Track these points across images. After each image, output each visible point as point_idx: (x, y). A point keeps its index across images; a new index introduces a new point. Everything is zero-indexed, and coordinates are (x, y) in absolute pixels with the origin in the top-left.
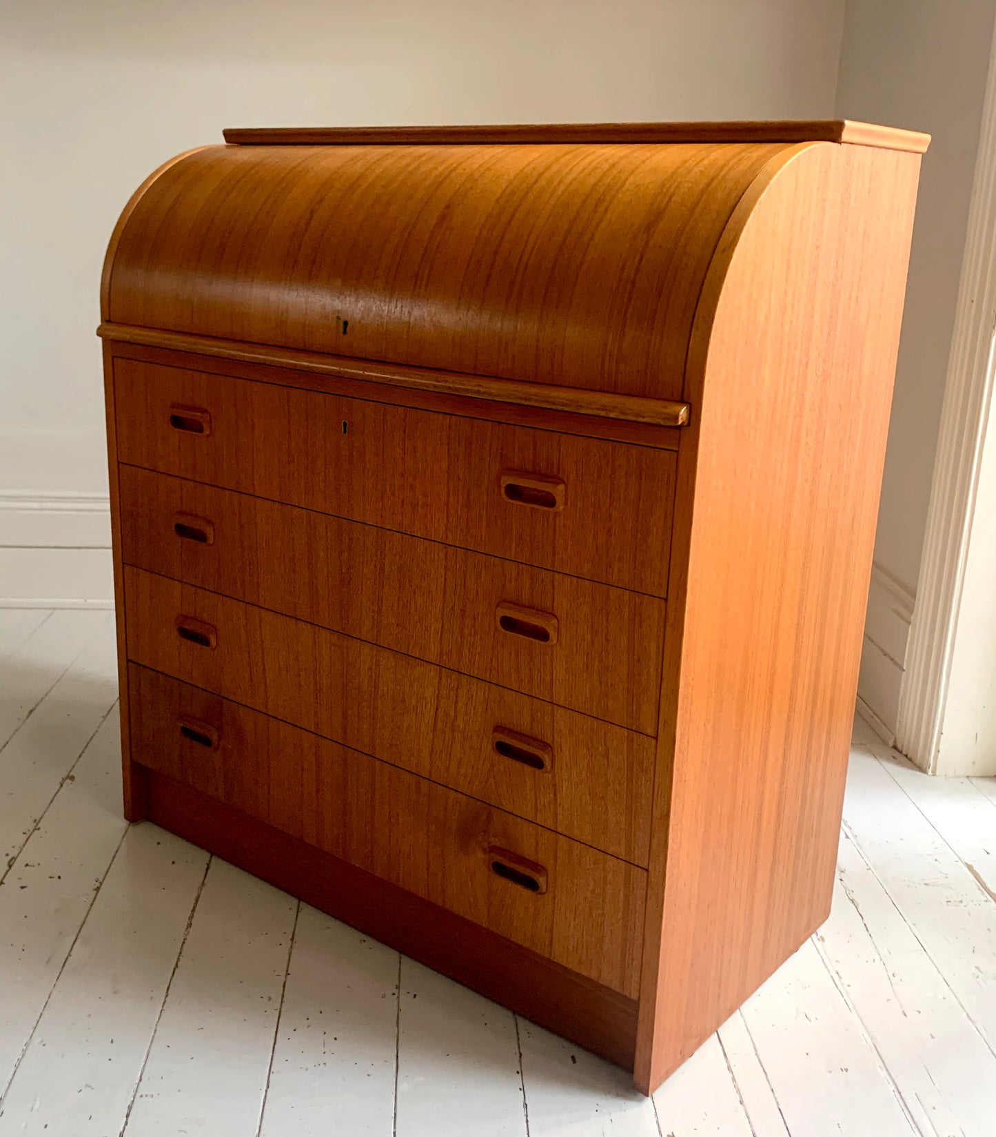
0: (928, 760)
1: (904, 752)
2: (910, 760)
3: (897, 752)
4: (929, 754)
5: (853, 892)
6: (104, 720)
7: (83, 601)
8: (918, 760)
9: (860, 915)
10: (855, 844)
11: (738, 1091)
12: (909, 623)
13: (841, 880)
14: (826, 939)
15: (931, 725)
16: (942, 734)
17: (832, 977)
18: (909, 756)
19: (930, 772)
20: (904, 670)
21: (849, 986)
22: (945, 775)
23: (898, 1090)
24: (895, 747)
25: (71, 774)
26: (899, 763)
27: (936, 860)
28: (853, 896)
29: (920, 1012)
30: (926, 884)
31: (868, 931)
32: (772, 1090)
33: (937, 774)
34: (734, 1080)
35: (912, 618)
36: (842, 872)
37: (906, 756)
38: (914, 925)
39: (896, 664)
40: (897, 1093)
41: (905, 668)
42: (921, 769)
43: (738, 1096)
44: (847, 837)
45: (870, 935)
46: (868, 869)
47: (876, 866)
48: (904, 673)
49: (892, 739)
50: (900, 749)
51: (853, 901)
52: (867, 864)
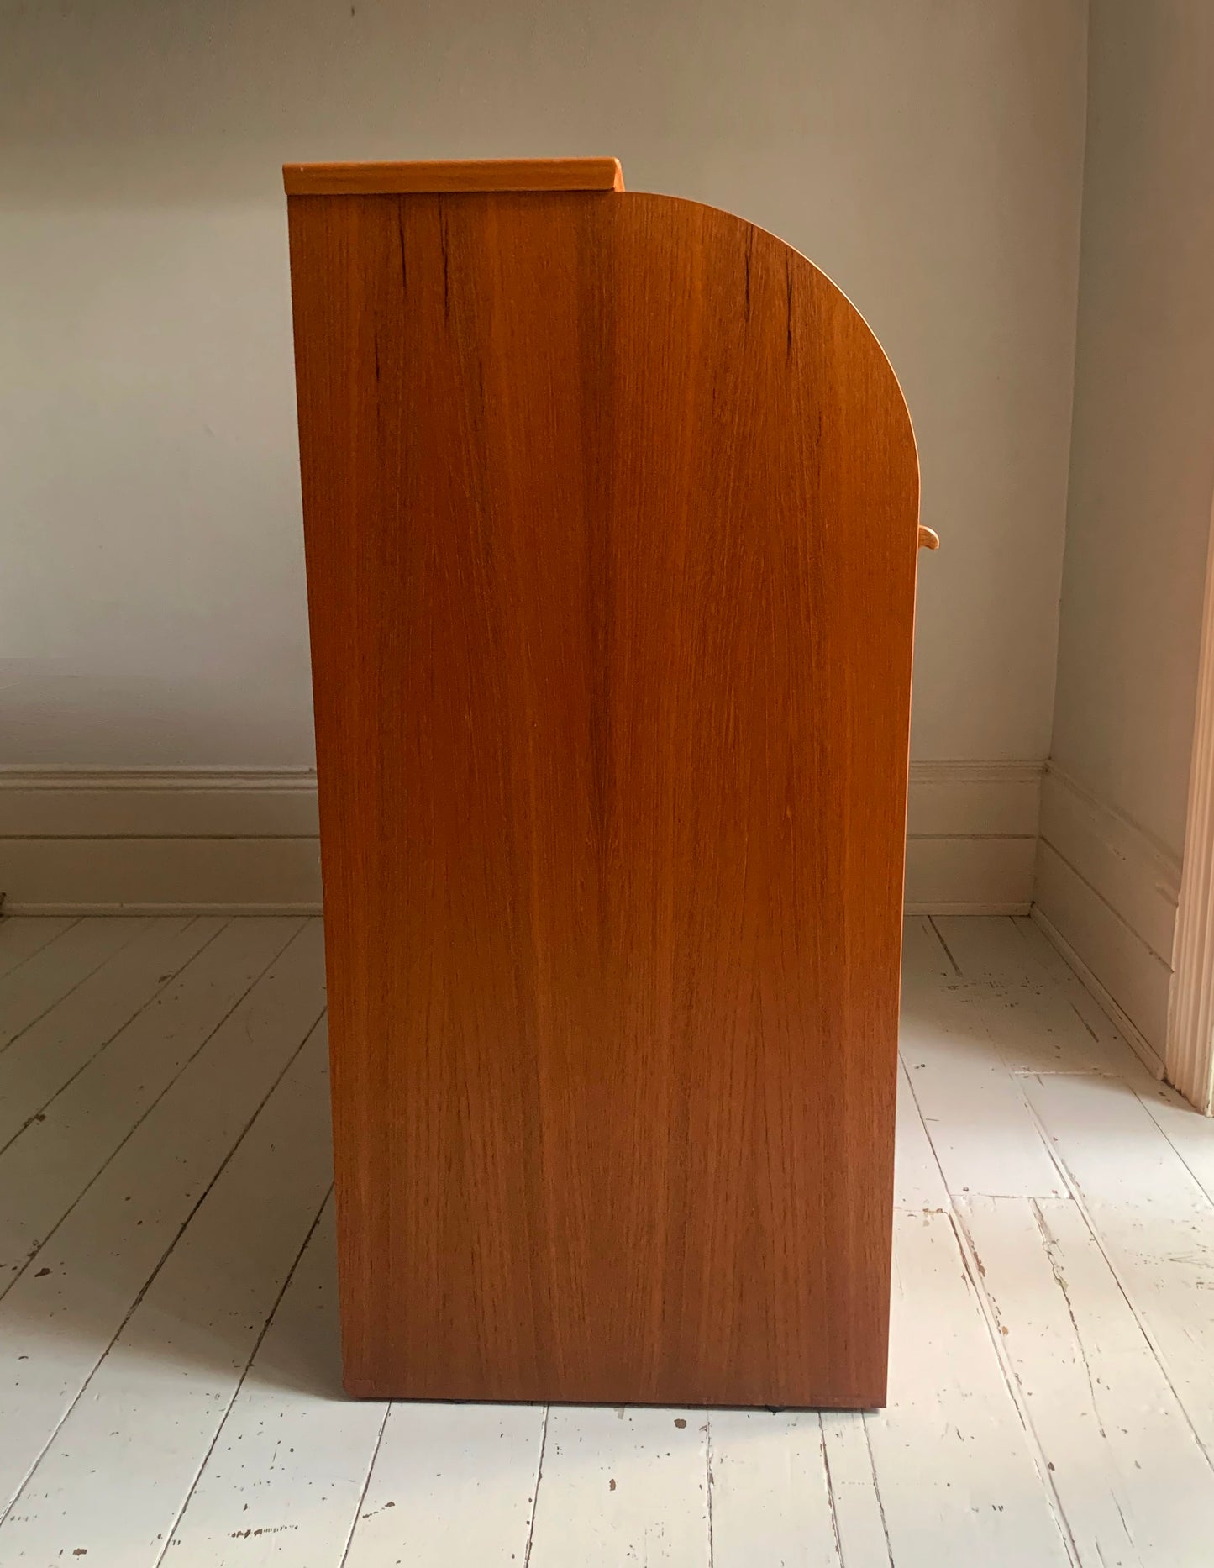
0: (1206, 1096)
1: (1176, 1087)
2: (1185, 1097)
3: (1167, 1087)
4: (1205, 1087)
5: (1063, 1268)
6: (103, 1049)
7: (117, 905)
8: (1194, 1097)
9: (1067, 1299)
11: (837, 1534)
12: (1177, 905)
13: (1050, 1253)
14: (1010, 1331)
15: (1208, 1045)
17: (1007, 1381)
19: (1208, 1112)
20: (1173, 972)
21: (1030, 1394)
23: (1071, 1536)
25: (43, 1113)
26: (1169, 1102)
27: (1194, 1228)
28: (1063, 1274)
29: (1126, 1431)
30: (1172, 1260)
31: (1073, 1320)
32: (887, 1533)
34: (834, 1517)
35: (1179, 897)
36: (1054, 1242)
37: (1180, 1092)
38: (1143, 1313)
39: (1164, 963)
40: (1068, 1542)
41: (1173, 968)
42: (1197, 1108)
43: (835, 1539)
44: (1071, 1197)
45: (1076, 1327)
46: (1091, 1240)
47: (1104, 1235)
48: (1173, 976)
49: (1162, 1070)
50: (1172, 1083)
51: (1060, 1281)
52: (1092, 1233)
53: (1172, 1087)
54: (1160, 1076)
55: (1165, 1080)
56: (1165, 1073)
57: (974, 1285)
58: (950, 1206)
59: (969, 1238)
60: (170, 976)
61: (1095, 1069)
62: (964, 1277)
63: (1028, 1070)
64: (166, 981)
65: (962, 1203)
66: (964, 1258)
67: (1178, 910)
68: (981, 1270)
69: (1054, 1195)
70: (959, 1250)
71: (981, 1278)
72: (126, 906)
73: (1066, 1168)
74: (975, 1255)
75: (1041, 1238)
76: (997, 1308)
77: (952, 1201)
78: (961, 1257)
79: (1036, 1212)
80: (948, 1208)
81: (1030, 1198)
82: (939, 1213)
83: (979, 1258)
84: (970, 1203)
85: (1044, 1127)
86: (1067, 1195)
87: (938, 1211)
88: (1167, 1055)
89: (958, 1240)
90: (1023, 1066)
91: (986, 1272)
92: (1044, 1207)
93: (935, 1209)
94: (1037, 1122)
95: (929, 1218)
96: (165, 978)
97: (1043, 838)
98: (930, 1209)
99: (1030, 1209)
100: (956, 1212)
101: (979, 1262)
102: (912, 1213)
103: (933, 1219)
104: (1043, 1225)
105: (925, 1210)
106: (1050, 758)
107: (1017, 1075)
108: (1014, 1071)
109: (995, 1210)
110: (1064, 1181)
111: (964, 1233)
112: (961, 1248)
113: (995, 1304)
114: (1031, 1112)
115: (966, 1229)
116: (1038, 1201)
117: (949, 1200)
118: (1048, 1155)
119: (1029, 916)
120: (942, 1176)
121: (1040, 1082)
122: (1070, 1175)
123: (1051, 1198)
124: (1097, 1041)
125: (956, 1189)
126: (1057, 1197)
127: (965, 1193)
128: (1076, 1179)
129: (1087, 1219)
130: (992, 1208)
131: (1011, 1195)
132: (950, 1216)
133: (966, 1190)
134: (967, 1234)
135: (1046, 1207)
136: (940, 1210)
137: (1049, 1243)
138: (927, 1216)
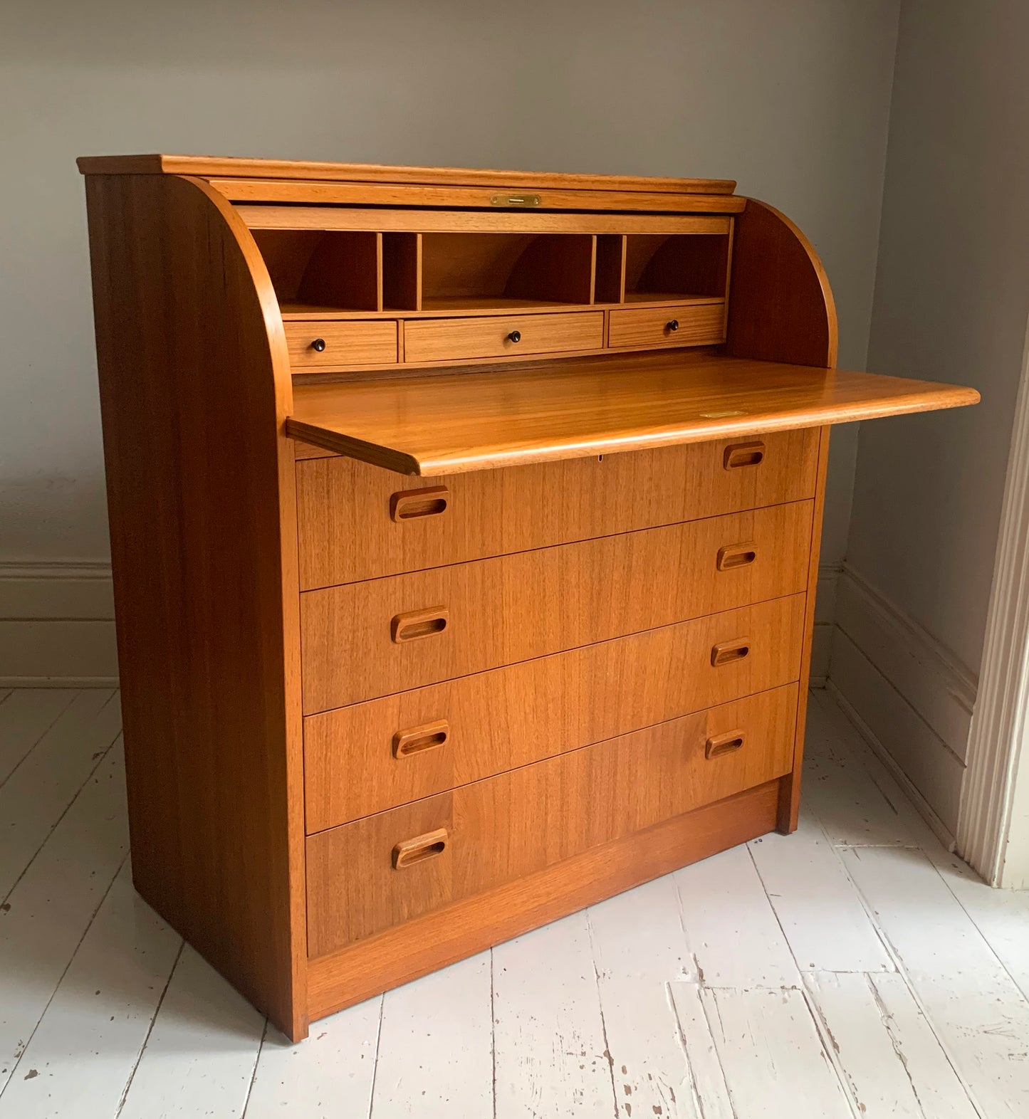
0: (992, 871)
1: (966, 859)
2: (973, 868)
3: (958, 859)
4: (994, 865)
5: (901, 1043)
6: (53, 831)
7: (46, 678)
8: (981, 870)
9: (908, 1074)
12: (972, 714)
13: (888, 1028)
14: (867, 1108)
15: (996, 831)
16: (1008, 842)
18: (971, 864)
19: (995, 884)
20: (966, 767)
22: (1012, 888)
24: (956, 853)
26: (960, 873)
27: (998, 1000)
28: (901, 1049)
30: (985, 1032)
31: (916, 1095)
33: (1003, 886)
35: (974, 707)
36: (890, 1017)
37: (968, 863)
38: (970, 1086)
39: (958, 758)
41: (966, 764)
42: (985, 880)
44: (897, 970)
45: (919, 1101)
46: (919, 1013)
47: (928, 1008)
48: (965, 770)
49: (954, 842)
50: (962, 854)
51: (900, 1056)
52: (919, 1007)
53: (962, 858)
54: (952, 848)
56: (955, 847)
58: (802, 983)
59: (821, 1014)
60: (102, 753)
61: (899, 841)
62: (822, 1054)
63: (845, 843)
64: (99, 757)
65: (811, 979)
66: (820, 1034)
67: (972, 717)
68: (836, 1046)
69: (883, 969)
70: (815, 1027)
71: (837, 1055)
72: (52, 679)
73: (888, 940)
74: (829, 1032)
75: (879, 1012)
76: (853, 1084)
77: (803, 978)
78: (817, 1035)
79: (871, 986)
80: (800, 985)
82: (794, 990)
83: (833, 1034)
84: (817, 980)
85: (867, 902)
86: (893, 969)
87: (793, 987)
88: (958, 831)
89: (813, 1016)
90: (841, 840)
91: (840, 1048)
92: (877, 981)
93: (790, 987)
94: (861, 898)
95: (786, 995)
96: (98, 754)
97: (837, 625)
98: (787, 987)
99: (866, 984)
100: (807, 988)
101: (832, 1038)
102: (773, 991)
103: (790, 997)
104: (878, 999)
105: (783, 987)
106: (845, 560)
107: (837, 848)
108: (834, 844)
109: (839, 986)
110: (889, 955)
111: (817, 1010)
112: (816, 1024)
113: (851, 1081)
114: (854, 886)
115: (818, 1006)
116: (872, 976)
117: (800, 977)
118: (872, 929)
119: (824, 688)
120: (791, 952)
121: (856, 855)
122: (894, 948)
123: (881, 972)
124: (896, 812)
125: (805, 966)
126: (886, 971)
127: (811, 969)
128: (899, 953)
129: (914, 992)
130: (836, 984)
131: (848, 970)
132: (803, 993)
133: (812, 966)
134: (819, 1010)
135: (880, 981)
136: (794, 987)
137: (886, 1018)
138: (784, 994)
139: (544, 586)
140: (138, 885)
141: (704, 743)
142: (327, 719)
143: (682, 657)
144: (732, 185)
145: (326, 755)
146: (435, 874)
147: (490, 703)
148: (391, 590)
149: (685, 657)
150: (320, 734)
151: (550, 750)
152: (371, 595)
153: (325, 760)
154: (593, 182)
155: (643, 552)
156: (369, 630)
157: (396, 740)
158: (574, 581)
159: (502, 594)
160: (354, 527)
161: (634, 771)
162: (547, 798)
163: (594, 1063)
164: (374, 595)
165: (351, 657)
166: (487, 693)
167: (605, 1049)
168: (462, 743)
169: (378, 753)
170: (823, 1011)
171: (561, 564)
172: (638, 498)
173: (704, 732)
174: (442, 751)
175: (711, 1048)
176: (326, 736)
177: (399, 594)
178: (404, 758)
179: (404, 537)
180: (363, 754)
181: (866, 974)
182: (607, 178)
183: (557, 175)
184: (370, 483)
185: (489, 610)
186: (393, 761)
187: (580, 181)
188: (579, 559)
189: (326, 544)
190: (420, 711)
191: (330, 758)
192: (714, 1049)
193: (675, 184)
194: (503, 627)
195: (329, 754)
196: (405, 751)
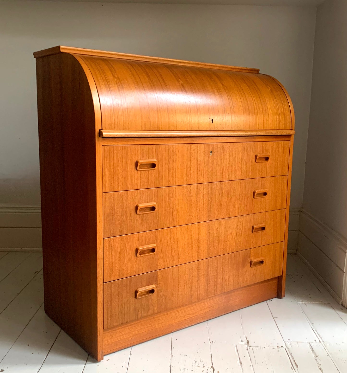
3: (343, 307)
6: (18, 295)
7: (20, 248)
10: (323, 344)
12: (346, 253)
13: (316, 360)
26: (344, 311)
28: (321, 367)
36: (317, 356)
39: (341, 270)
41: (345, 272)
44: (320, 342)
46: (328, 355)
47: (331, 354)
48: (344, 274)
49: (341, 301)
50: (344, 305)
51: (320, 369)
52: (328, 353)
54: (340, 303)
55: (342, 305)
56: (342, 303)
57: (295, 371)
58: (285, 345)
59: (292, 355)
60: (38, 271)
61: (321, 301)
62: (292, 368)
63: (302, 302)
64: (36, 273)
65: (288, 344)
66: (291, 362)
68: (297, 366)
70: (289, 359)
71: (297, 368)
72: (23, 249)
73: (317, 332)
74: (294, 361)
75: (313, 355)
77: (285, 344)
78: (290, 362)
79: (310, 347)
80: (284, 346)
81: (308, 342)
82: (282, 348)
83: (296, 362)
84: (291, 344)
85: (309, 320)
86: (319, 341)
88: (343, 296)
89: (289, 356)
90: (301, 300)
91: (298, 366)
92: (312, 345)
94: (307, 318)
95: (279, 349)
96: (36, 272)
97: (300, 231)
99: (308, 346)
100: (287, 347)
101: (296, 363)
102: (274, 348)
103: (280, 349)
104: (313, 351)
105: (278, 347)
106: (302, 208)
107: (299, 303)
108: (298, 302)
109: (298, 346)
110: (317, 337)
112: (290, 358)
114: (304, 314)
115: (290, 353)
116: (310, 343)
117: (284, 343)
118: (311, 328)
119: (296, 254)
120: (281, 335)
121: (306, 305)
122: (319, 335)
123: (314, 342)
124: (321, 293)
125: (286, 340)
126: (316, 342)
127: (289, 341)
128: (321, 336)
129: (326, 348)
130: (297, 346)
131: (302, 341)
132: (285, 349)
133: (289, 340)
134: (291, 354)
135: (313, 345)
136: (282, 347)
137: (315, 357)
138: (278, 349)
139: (191, 198)
140: (46, 311)
141: (250, 262)
142: (112, 240)
143: (241, 229)
144: (258, 71)
145: (111, 253)
146: (151, 301)
147: (171, 239)
148: (136, 195)
149: (242, 229)
150: (109, 245)
151: (193, 259)
152: (129, 196)
153: (111, 255)
154: (210, 66)
155: (227, 189)
156: (128, 209)
157: (137, 250)
158: (202, 197)
159: (176, 200)
160: (123, 171)
161: (224, 269)
162: (192, 277)
163: (207, 370)
164: (130, 196)
165: (121, 218)
166: (170, 235)
167: (212, 365)
168: (161, 253)
169: (130, 254)
170: (292, 354)
171: (197, 191)
172: (225, 170)
173: (250, 257)
174: (154, 255)
175: (251, 365)
176: (112, 246)
177: (138, 197)
178: (140, 257)
179: (140, 176)
180: (125, 254)
181: (308, 343)
182: (214, 65)
183: (197, 63)
184: (129, 156)
185: (171, 206)
186: (136, 257)
187: (205, 65)
188: (203, 190)
189: (112, 176)
190: (146, 240)
191: (113, 255)
192: (252, 366)
193: (238, 69)
194: (176, 212)
195: (112, 253)
196: (140, 254)
